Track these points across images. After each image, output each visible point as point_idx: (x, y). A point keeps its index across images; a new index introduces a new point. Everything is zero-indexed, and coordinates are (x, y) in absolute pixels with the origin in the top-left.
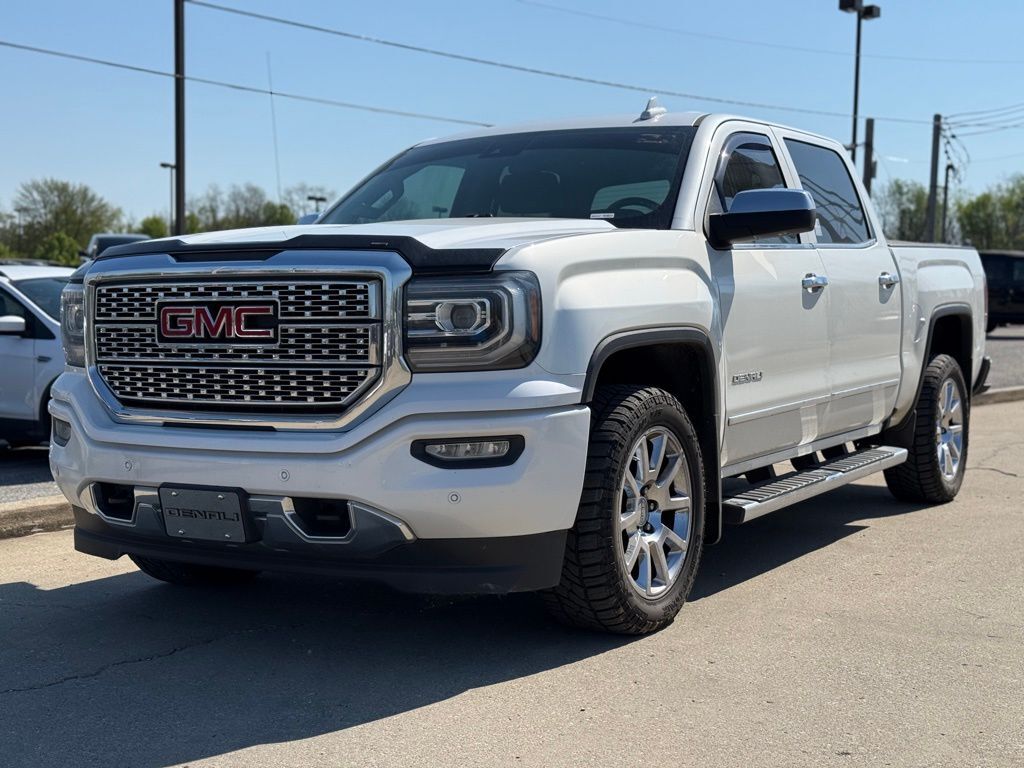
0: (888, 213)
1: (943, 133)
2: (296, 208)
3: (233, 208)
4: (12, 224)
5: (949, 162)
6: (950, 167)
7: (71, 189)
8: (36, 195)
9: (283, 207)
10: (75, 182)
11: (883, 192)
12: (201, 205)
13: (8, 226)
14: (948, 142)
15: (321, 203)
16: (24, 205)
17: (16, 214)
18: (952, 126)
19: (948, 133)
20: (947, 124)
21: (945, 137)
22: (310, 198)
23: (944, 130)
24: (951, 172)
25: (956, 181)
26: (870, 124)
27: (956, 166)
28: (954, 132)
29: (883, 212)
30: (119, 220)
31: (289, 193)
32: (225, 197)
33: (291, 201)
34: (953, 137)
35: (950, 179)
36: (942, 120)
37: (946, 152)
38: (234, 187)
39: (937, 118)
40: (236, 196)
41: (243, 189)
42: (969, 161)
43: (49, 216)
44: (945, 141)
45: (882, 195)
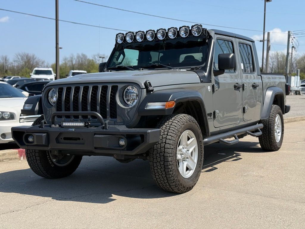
0: (274, 61)
1: (291, 37)
2: (96, 60)
3: (78, 60)
4: (12, 65)
5: (293, 46)
6: (293, 47)
7: (29, 55)
8: (19, 57)
9: (92, 60)
10: (30, 53)
11: (273, 55)
12: (68, 59)
13: (11, 66)
14: (293, 39)
15: (104, 59)
16: (16, 60)
17: (13, 62)
18: (294, 34)
19: (293, 37)
20: (292, 34)
21: (291, 38)
22: (100, 57)
23: (291, 36)
24: (293, 49)
25: (295, 51)
26: (269, 34)
27: (295, 47)
28: (294, 36)
29: (273, 61)
30: (44, 64)
31: (95, 56)
32: (75, 57)
33: (95, 58)
34: (294, 38)
35: (293, 51)
36: (291, 33)
37: (292, 42)
38: (78, 54)
39: (289, 32)
40: (78, 57)
41: (81, 55)
42: (299, 45)
43: (23, 63)
44: (292, 39)
45: (272, 56)
